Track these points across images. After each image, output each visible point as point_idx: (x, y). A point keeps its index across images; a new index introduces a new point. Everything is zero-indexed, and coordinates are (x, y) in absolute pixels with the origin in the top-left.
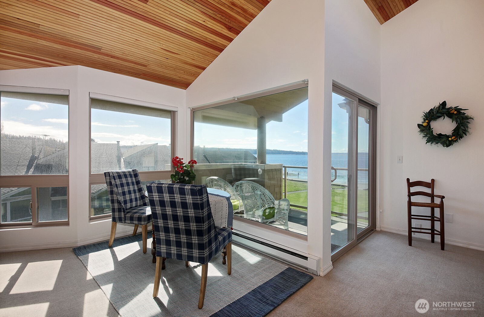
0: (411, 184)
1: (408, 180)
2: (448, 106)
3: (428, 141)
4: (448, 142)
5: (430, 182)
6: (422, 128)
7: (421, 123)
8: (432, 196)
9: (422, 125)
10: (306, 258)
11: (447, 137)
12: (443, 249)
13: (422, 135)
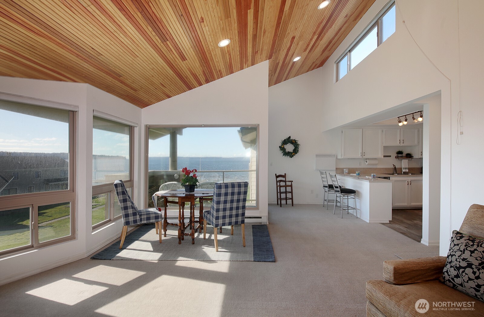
0: (277, 177)
1: (276, 174)
2: (291, 138)
3: (284, 155)
4: (292, 156)
5: (284, 175)
6: (281, 148)
7: (280, 146)
8: (285, 181)
9: (281, 147)
10: (261, 218)
11: (292, 153)
12: (293, 206)
13: (281, 152)
